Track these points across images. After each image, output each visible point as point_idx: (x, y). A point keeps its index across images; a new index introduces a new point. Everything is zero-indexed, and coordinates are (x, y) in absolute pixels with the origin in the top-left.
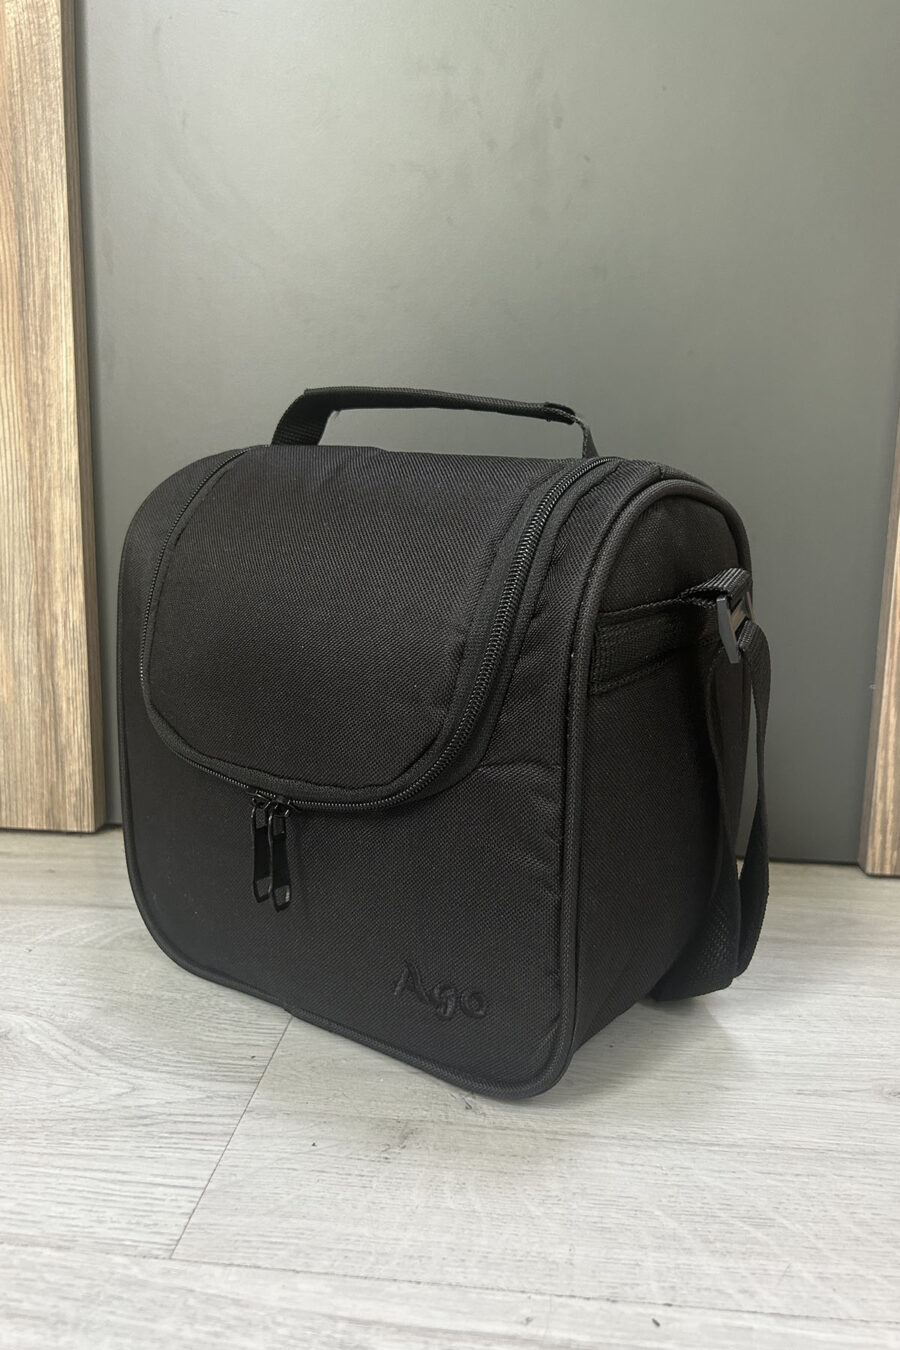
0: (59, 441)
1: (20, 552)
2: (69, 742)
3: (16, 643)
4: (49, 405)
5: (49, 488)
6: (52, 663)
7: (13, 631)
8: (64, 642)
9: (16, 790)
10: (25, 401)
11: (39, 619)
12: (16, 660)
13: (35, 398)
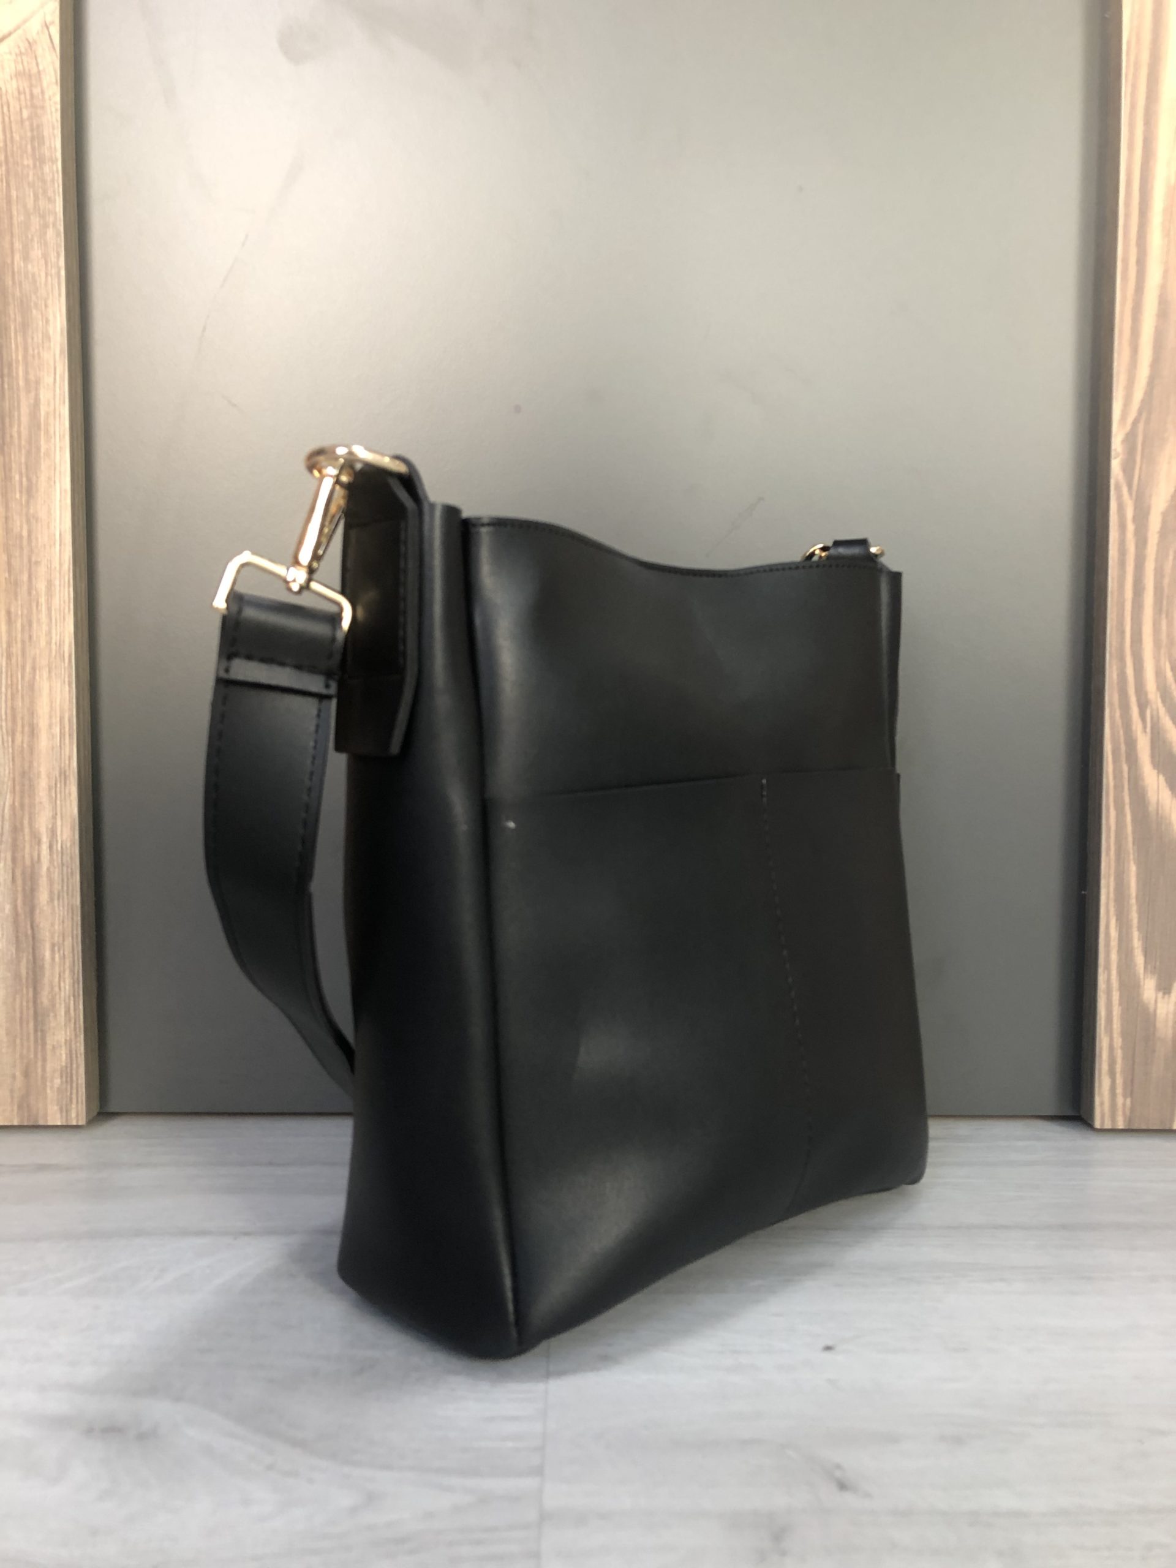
6: (33, 897)
11: (15, 840)
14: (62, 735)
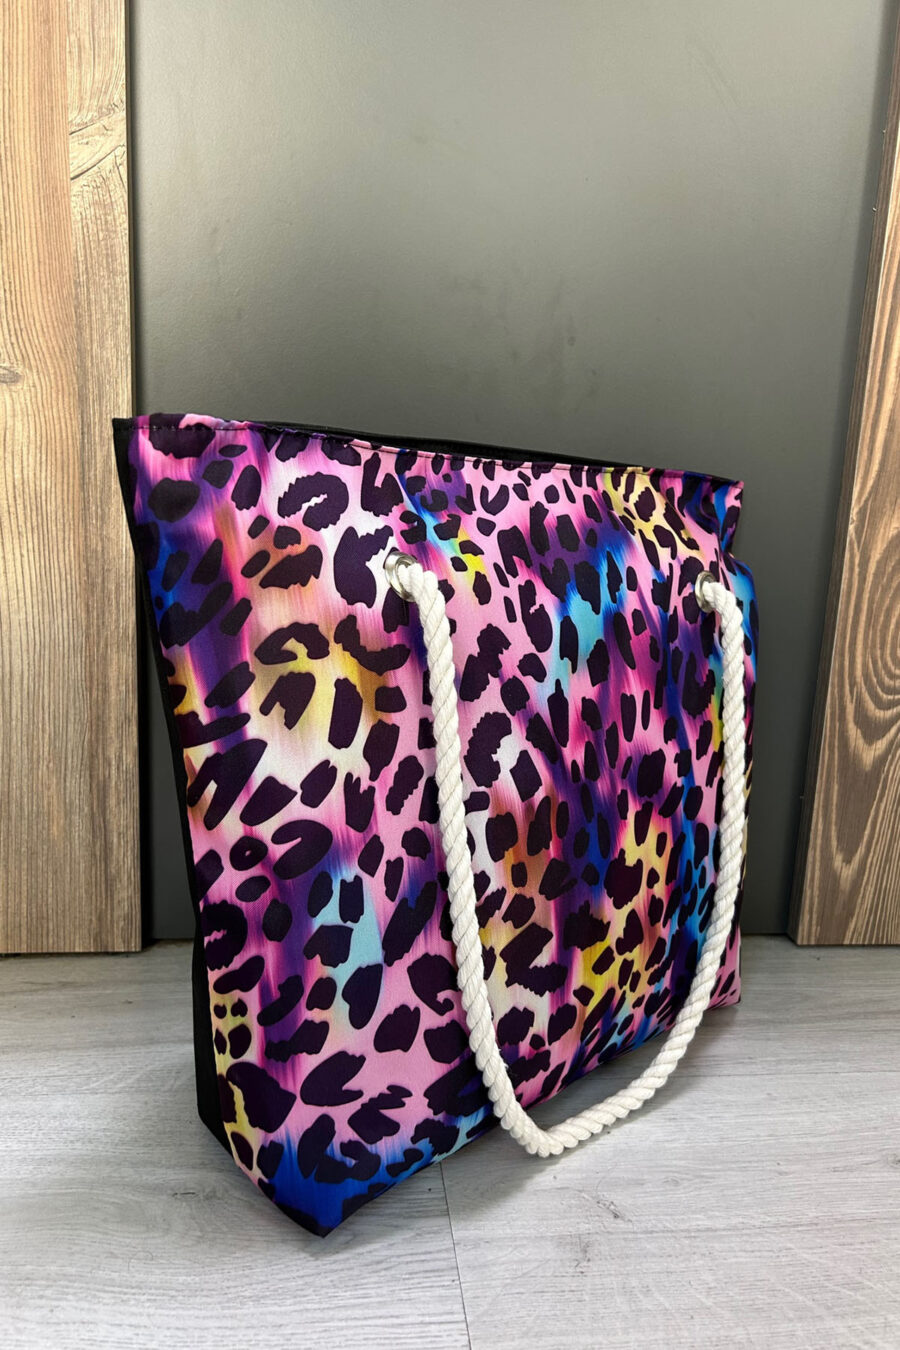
0: (118, 603)
1: (75, 703)
2: (118, 873)
3: (68, 784)
4: (109, 570)
5: (106, 646)
6: (105, 802)
7: (65, 775)
8: (116, 783)
9: (64, 917)
10: (84, 566)
11: (92, 763)
12: (67, 801)
13: (93, 563)
14: (127, 691)
